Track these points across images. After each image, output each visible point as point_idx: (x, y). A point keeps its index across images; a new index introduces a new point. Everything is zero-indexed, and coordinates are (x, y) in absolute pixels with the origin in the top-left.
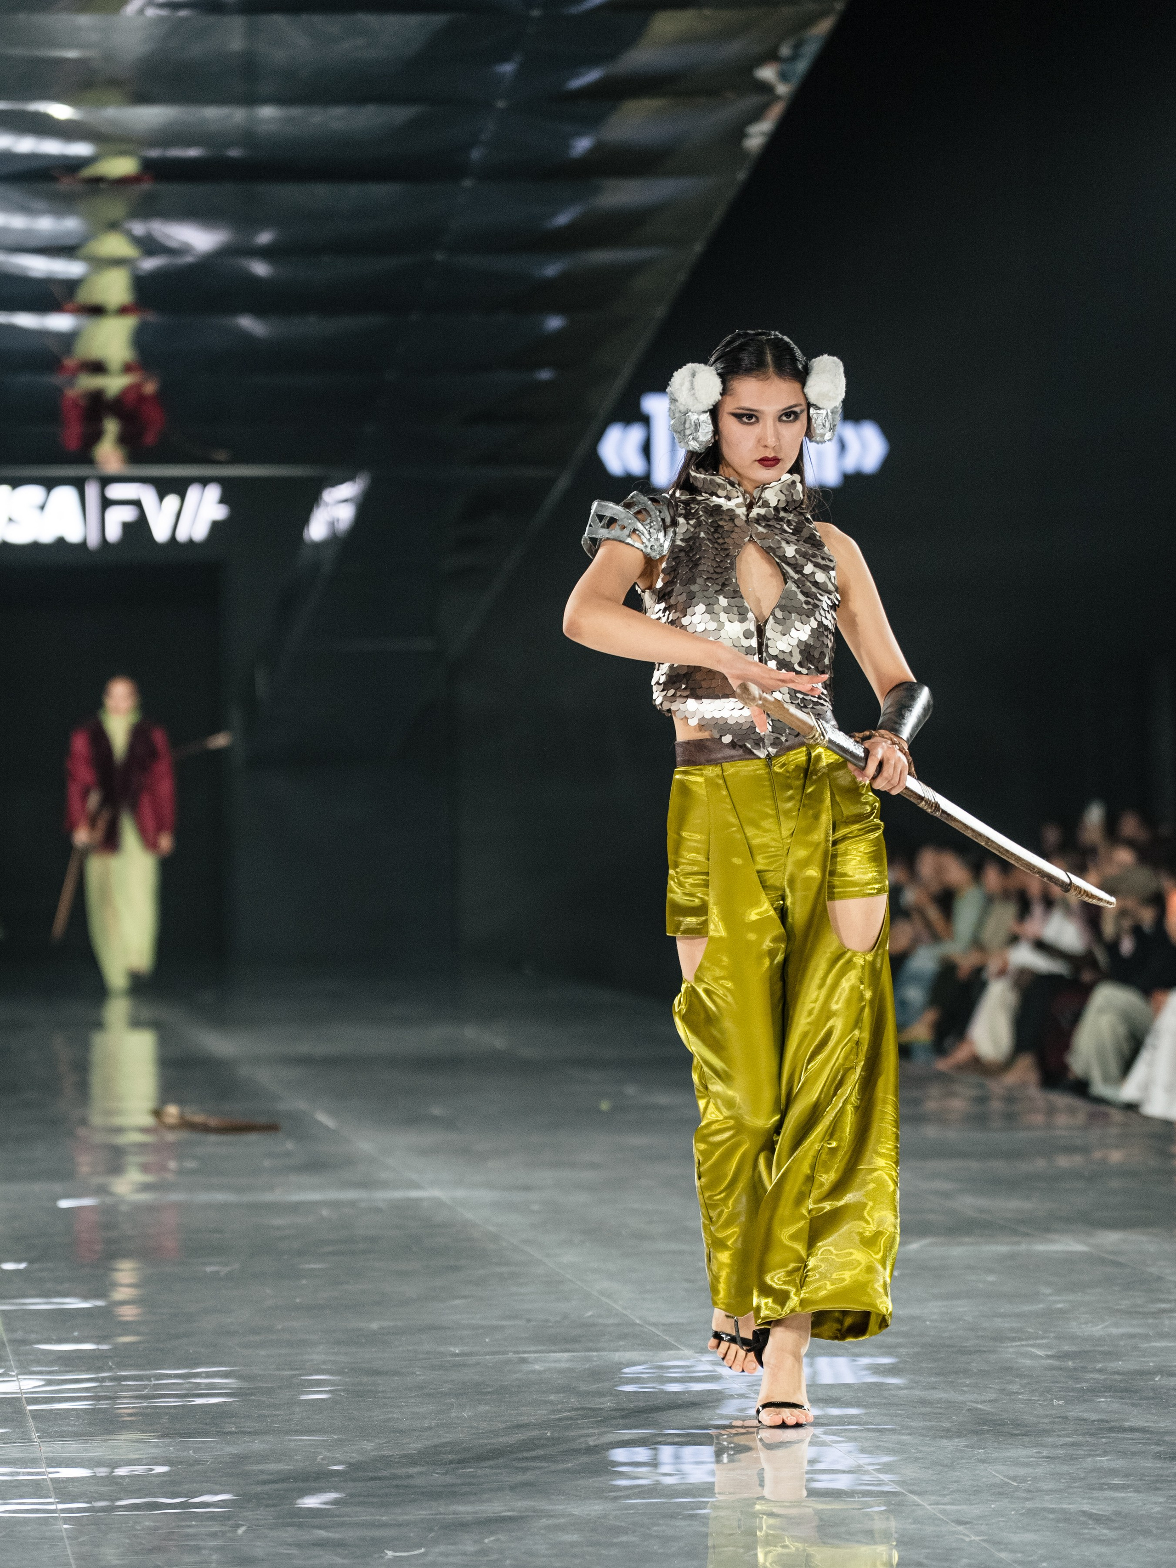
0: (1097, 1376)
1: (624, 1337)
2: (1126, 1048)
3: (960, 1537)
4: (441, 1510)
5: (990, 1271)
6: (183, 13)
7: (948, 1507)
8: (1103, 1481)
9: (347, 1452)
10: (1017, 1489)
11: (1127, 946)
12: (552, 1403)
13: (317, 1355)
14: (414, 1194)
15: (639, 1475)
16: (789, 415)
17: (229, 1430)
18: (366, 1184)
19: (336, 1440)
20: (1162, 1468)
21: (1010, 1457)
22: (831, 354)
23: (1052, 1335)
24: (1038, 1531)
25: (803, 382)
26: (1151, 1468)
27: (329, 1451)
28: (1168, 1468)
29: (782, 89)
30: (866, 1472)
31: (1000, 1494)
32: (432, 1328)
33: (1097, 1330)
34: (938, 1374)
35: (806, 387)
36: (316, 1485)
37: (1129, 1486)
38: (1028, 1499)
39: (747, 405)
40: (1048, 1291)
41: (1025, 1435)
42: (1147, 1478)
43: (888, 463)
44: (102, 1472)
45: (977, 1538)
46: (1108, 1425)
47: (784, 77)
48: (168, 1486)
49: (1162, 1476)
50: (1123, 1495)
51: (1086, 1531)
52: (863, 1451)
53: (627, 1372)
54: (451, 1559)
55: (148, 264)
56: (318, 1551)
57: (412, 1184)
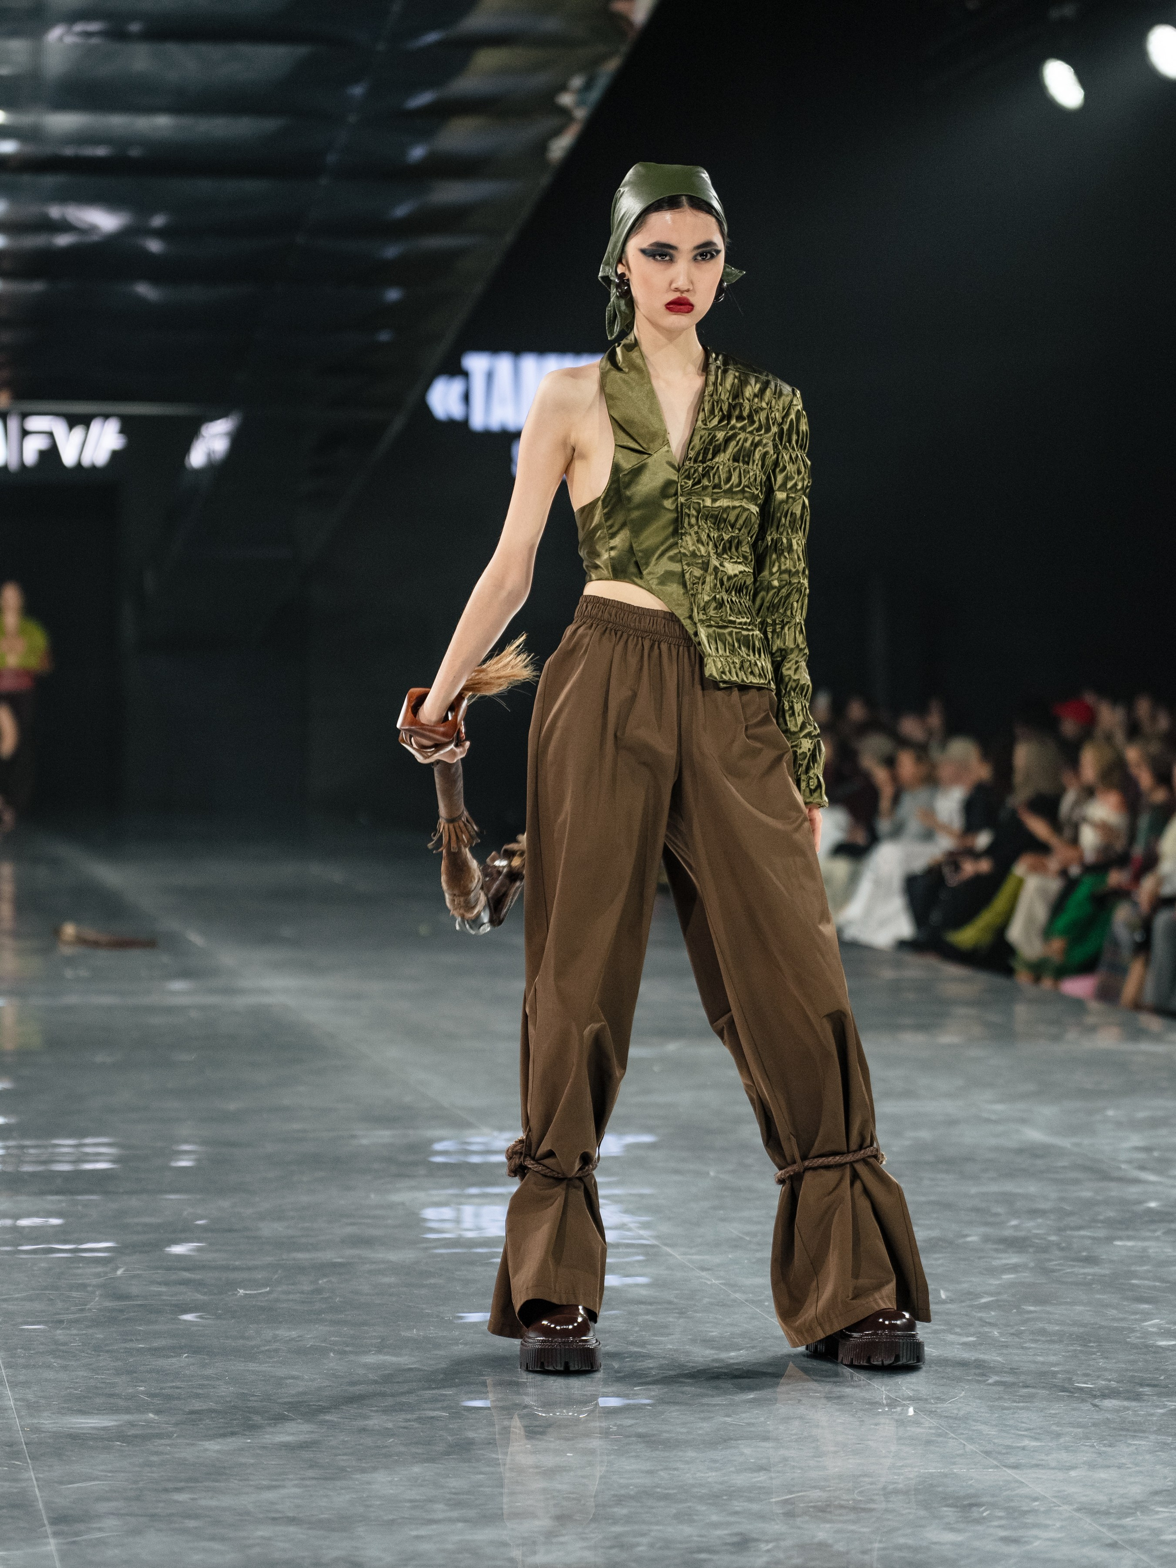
1: (436, 1117)
3: (703, 1280)
4: (284, 1257)
6: (94, 41)
7: (694, 1257)
9: (207, 1209)
10: (750, 1242)
12: (376, 1171)
13: (184, 1130)
14: (266, 1000)
15: (445, 1230)
17: (113, 1190)
18: (226, 991)
19: (199, 1199)
21: (744, 1217)
27: (194, 1208)
29: (580, 114)
30: (629, 1230)
31: (736, 1246)
32: (278, 1109)
34: (689, 1150)
36: (183, 1236)
38: (757, 1251)
41: (757, 1199)
44: (7, 1222)
45: (717, 1282)
47: (580, 103)
48: (60, 1234)
52: (626, 1211)
53: (438, 1147)
54: (291, 1297)
55: (63, 240)
56: (182, 1288)
57: (266, 992)
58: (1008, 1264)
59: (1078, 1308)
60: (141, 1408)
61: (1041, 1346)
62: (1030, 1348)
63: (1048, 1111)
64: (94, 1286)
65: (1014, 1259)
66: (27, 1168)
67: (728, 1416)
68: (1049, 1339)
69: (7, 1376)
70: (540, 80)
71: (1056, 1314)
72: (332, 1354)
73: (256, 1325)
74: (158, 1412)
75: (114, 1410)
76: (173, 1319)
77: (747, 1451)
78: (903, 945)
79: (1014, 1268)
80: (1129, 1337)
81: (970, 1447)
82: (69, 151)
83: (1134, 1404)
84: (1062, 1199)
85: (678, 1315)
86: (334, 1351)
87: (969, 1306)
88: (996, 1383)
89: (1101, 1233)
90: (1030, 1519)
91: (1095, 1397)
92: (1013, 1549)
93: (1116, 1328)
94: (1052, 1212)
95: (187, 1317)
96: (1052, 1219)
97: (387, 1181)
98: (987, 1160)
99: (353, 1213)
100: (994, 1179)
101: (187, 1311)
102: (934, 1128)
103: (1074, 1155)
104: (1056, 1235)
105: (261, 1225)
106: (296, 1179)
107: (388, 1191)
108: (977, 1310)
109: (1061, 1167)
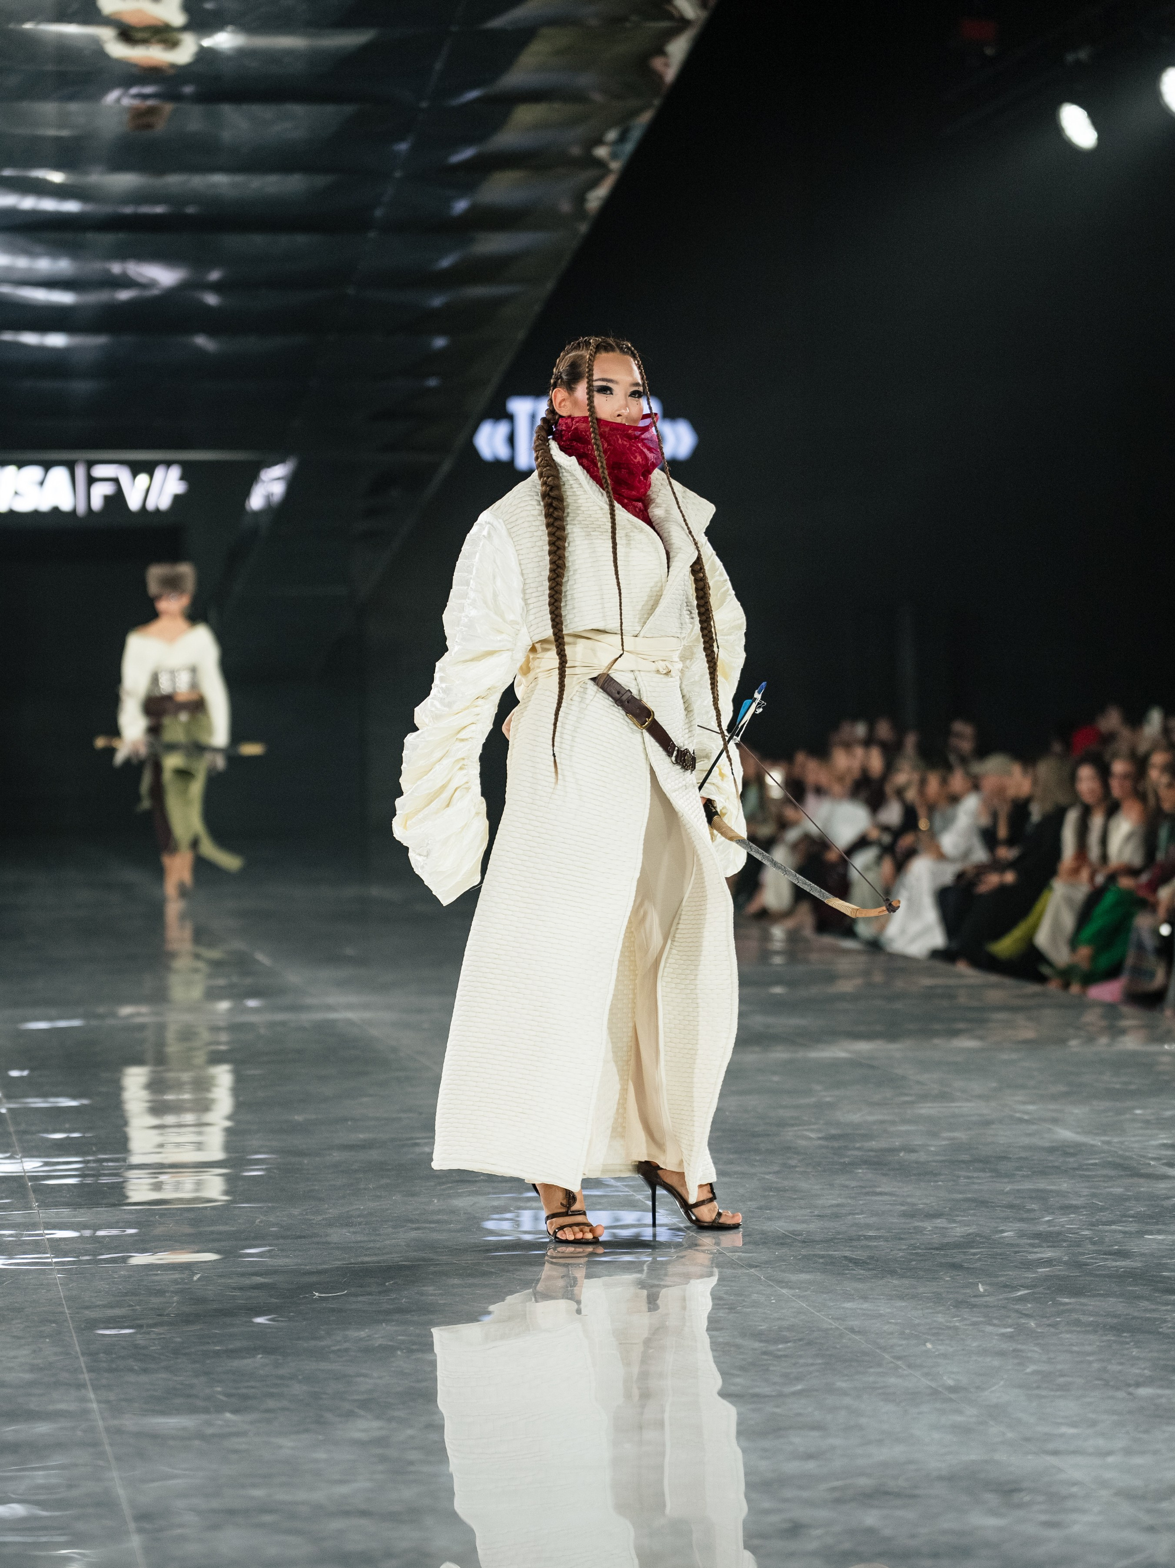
0: (856, 1153)
3: (751, 1277)
4: (353, 1261)
5: (774, 1073)
6: (150, 102)
7: (743, 1255)
8: (860, 1233)
9: (278, 1217)
10: (795, 1240)
13: (255, 1143)
14: (331, 1016)
15: (506, 1233)
18: (294, 1008)
19: (271, 1207)
20: (904, 1223)
21: (790, 1216)
23: (821, 1122)
24: (812, 1272)
26: (896, 1223)
27: (265, 1216)
28: (909, 1223)
29: (615, 166)
31: (782, 1244)
32: (346, 1120)
33: (856, 1118)
34: (736, 1152)
37: (880, 1237)
38: (803, 1248)
40: (818, 1088)
41: (801, 1199)
42: (893, 1231)
43: (697, 452)
44: (87, 1233)
45: (765, 1278)
46: (864, 1190)
47: (615, 155)
48: (139, 1243)
49: (905, 1229)
50: (875, 1244)
51: (848, 1271)
54: (360, 1299)
55: (124, 295)
56: (255, 1293)
57: (330, 1008)
58: (1043, 1258)
59: (1111, 1299)
60: (220, 1408)
61: (1076, 1337)
62: (1066, 1338)
63: (1079, 1111)
64: (172, 1292)
65: (1049, 1253)
66: (104, 1180)
67: (777, 1406)
68: (1083, 1329)
69: (90, 1380)
70: (576, 135)
71: (1090, 1305)
72: (399, 1353)
73: (326, 1327)
74: (235, 1411)
75: (193, 1410)
76: (247, 1322)
77: (797, 1440)
78: (936, 954)
79: (1049, 1262)
80: (1162, 1328)
81: (1010, 1435)
82: (128, 210)
83: (1167, 1392)
84: (1094, 1195)
85: (727, 1311)
86: (402, 1350)
87: (1006, 1299)
88: (1035, 1373)
89: (1133, 1227)
90: (1070, 1504)
91: (1129, 1385)
92: (1052, 1533)
93: (1148, 1319)
94: (1084, 1207)
95: (260, 1320)
96: (1084, 1215)
97: (449, 1187)
98: (1021, 1158)
99: (417, 1217)
100: (1027, 1176)
101: (259, 1314)
102: (970, 1129)
103: (1104, 1152)
104: (1088, 1229)
105: (330, 1231)
106: (362, 1186)
107: (450, 1196)
108: (1015, 1302)
109: (1092, 1164)
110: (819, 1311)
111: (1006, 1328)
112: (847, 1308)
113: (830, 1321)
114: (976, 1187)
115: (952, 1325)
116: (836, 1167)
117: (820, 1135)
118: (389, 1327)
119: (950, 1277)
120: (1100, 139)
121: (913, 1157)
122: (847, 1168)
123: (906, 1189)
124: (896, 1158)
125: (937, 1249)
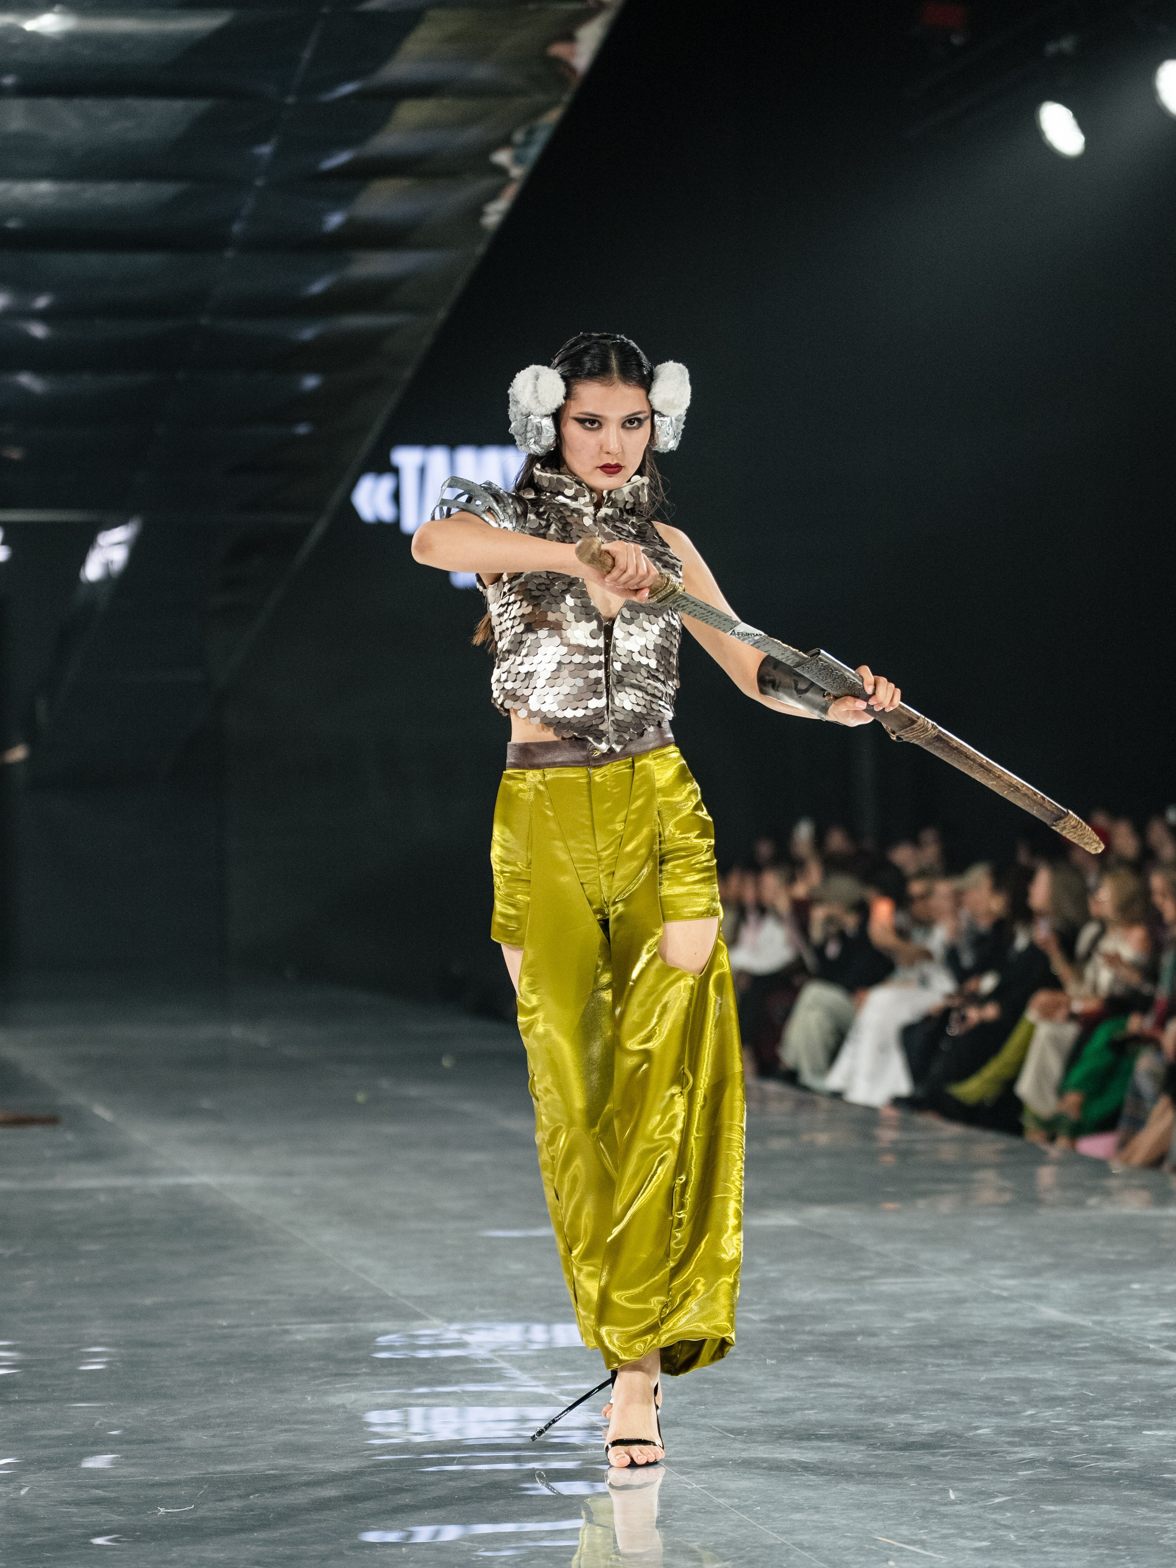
0: (805, 1337)
1: (379, 1308)
2: (831, 1041)
3: (683, 1485)
4: (211, 1470)
8: (811, 1432)
9: (122, 1418)
11: (833, 950)
12: (313, 1370)
13: (94, 1329)
14: (185, 1180)
15: (392, 1435)
16: (631, 422)
17: (12, 1399)
18: (140, 1171)
19: (112, 1407)
20: (862, 1419)
21: (727, 1413)
22: (677, 360)
23: (766, 1301)
24: (753, 1478)
25: (648, 390)
26: (853, 1419)
27: (107, 1417)
28: (868, 1419)
29: (516, 172)
31: (718, 1445)
32: (201, 1303)
33: (806, 1295)
35: (650, 394)
36: (94, 1449)
37: (834, 1436)
38: (744, 1450)
39: (590, 410)
41: (741, 1392)
46: (815, 1382)
47: (518, 160)
49: (863, 1427)
50: (828, 1444)
51: (796, 1477)
52: (595, 1409)
53: (382, 1340)
54: (219, 1514)
56: (95, 1509)
57: (183, 1172)
58: (1025, 1459)
59: (1104, 1506)
61: (1063, 1550)
62: (1051, 1553)
63: (1066, 1286)
65: (1031, 1453)
68: (1071, 1542)
70: (472, 135)
73: (179, 1548)
76: (83, 1543)
79: (1031, 1463)
80: (1162, 1539)
84: (1083, 1385)
87: (982, 1507)
89: (1128, 1422)
93: (1148, 1528)
94: (1072, 1399)
95: (99, 1541)
96: (1071, 1408)
97: (326, 1382)
98: (998, 1341)
99: (287, 1418)
100: (1006, 1363)
101: (99, 1534)
102: (939, 1308)
103: (1096, 1334)
104: (1077, 1425)
105: (183, 1434)
106: (222, 1382)
107: (326, 1393)
108: (991, 1511)
109: (1082, 1348)
110: (763, 1524)
111: (981, 1541)
112: (796, 1521)
113: (775, 1535)
114: (947, 1376)
115: (918, 1538)
116: (783, 1354)
117: (764, 1317)
118: (254, 1548)
119: (916, 1482)
120: (1087, 143)
121: (873, 1341)
122: (795, 1356)
123: (864, 1380)
124: (854, 1343)
125: (901, 1449)
